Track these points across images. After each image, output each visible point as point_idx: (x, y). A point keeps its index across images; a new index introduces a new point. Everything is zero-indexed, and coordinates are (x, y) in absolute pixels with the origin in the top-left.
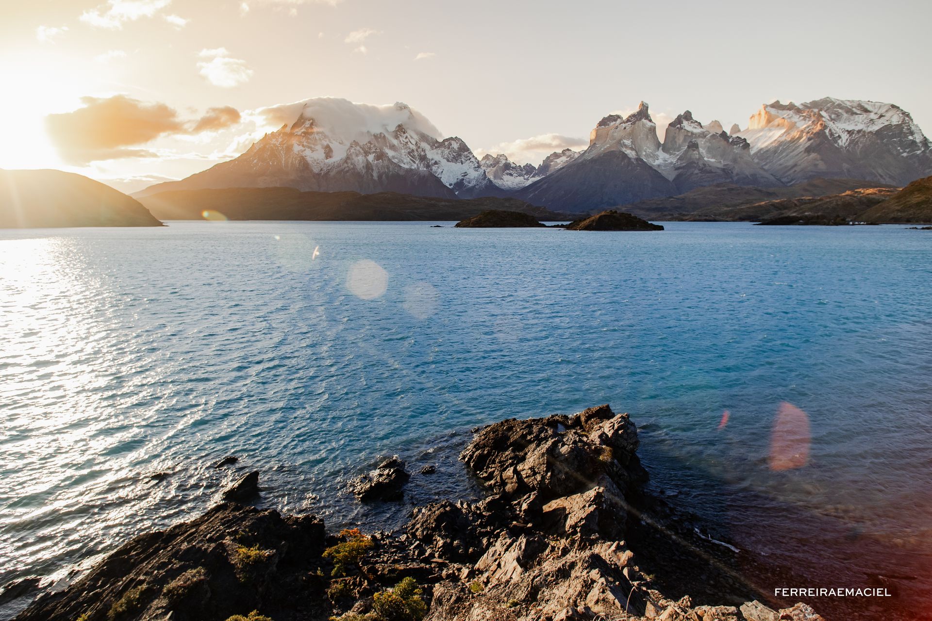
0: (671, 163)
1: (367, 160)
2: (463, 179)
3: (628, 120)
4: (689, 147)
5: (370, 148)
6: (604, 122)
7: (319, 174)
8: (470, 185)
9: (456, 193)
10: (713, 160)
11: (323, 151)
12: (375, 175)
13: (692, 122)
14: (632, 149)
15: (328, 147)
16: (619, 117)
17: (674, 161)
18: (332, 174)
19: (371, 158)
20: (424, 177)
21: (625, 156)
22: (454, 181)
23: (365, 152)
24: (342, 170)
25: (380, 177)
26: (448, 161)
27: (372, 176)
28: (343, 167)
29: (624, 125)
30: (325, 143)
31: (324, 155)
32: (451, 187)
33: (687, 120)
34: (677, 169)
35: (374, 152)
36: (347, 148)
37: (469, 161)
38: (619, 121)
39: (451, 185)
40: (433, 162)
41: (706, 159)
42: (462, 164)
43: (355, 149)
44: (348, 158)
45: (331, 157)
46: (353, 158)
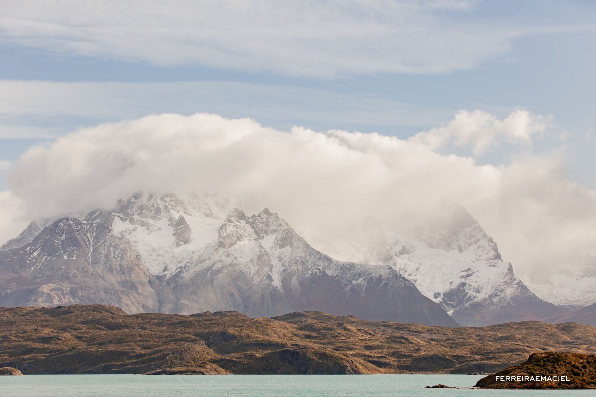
1: (261, 246)
2: (464, 284)
5: (267, 224)
7: (159, 278)
8: (480, 297)
9: (450, 313)
11: (171, 230)
12: (277, 283)
15: (182, 221)
18: (187, 276)
19: (268, 242)
20: (380, 279)
22: (442, 288)
23: (256, 232)
24: (209, 269)
25: (285, 281)
26: (430, 246)
27: (269, 277)
28: (207, 264)
30: (176, 216)
31: (173, 239)
32: (437, 301)
35: (275, 231)
36: (219, 223)
37: (474, 246)
39: (436, 296)
40: (398, 248)
42: (461, 251)
43: (236, 226)
44: (221, 244)
45: (186, 242)
46: (231, 245)
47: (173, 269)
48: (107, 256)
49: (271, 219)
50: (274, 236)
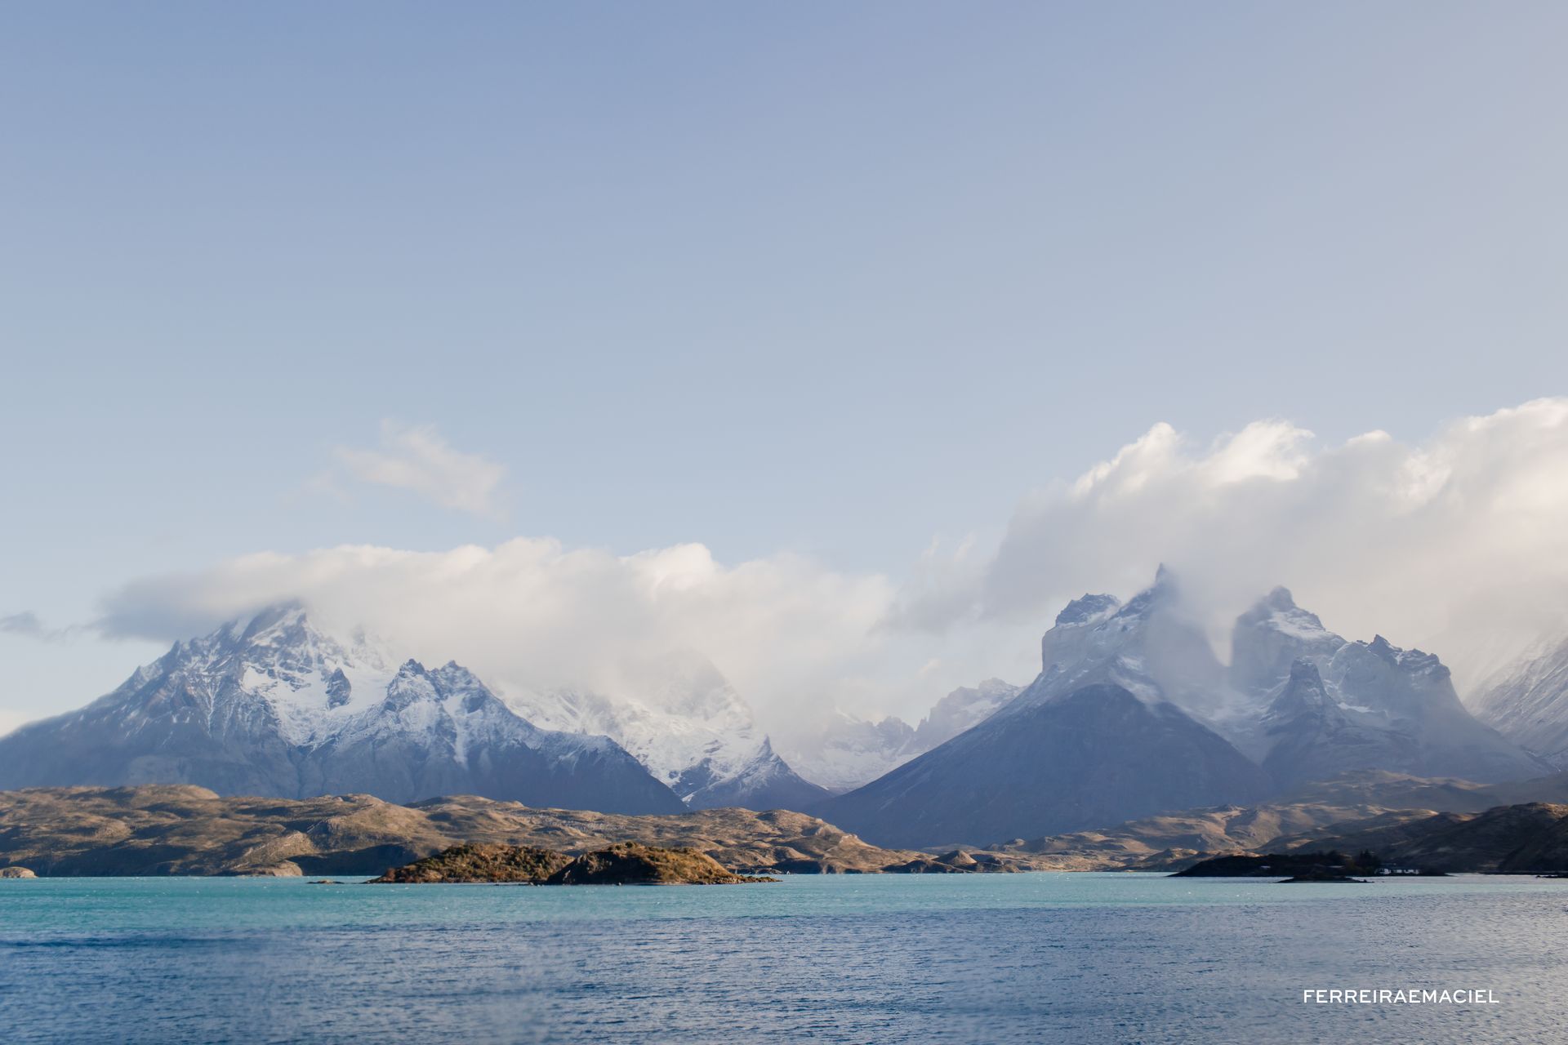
0: (1256, 717)
1: (442, 710)
2: (708, 761)
3: (1130, 609)
4: (1294, 677)
5: (452, 680)
6: (1072, 613)
7: (303, 750)
8: (728, 776)
9: (687, 798)
10: (1363, 709)
11: (325, 686)
12: (461, 757)
13: (1295, 615)
14: (1145, 680)
15: (339, 675)
16: (1109, 600)
17: (1263, 711)
18: (340, 747)
19: (453, 704)
20: (595, 753)
21: (1128, 699)
22: (680, 765)
23: (438, 691)
24: (371, 738)
25: (473, 754)
26: (669, 711)
27: (451, 751)
28: (370, 731)
29: (1121, 621)
30: (332, 667)
31: (326, 697)
32: (672, 783)
33: (1283, 609)
34: (1273, 731)
35: (463, 690)
36: (390, 678)
37: (724, 712)
38: (1110, 611)
39: (671, 776)
40: (626, 714)
41: (1343, 706)
42: (707, 718)
43: (411, 683)
44: (389, 706)
45: (343, 703)
46: (403, 706)
47: (323, 736)
48: (233, 720)
49: (458, 674)
50: (462, 696)
